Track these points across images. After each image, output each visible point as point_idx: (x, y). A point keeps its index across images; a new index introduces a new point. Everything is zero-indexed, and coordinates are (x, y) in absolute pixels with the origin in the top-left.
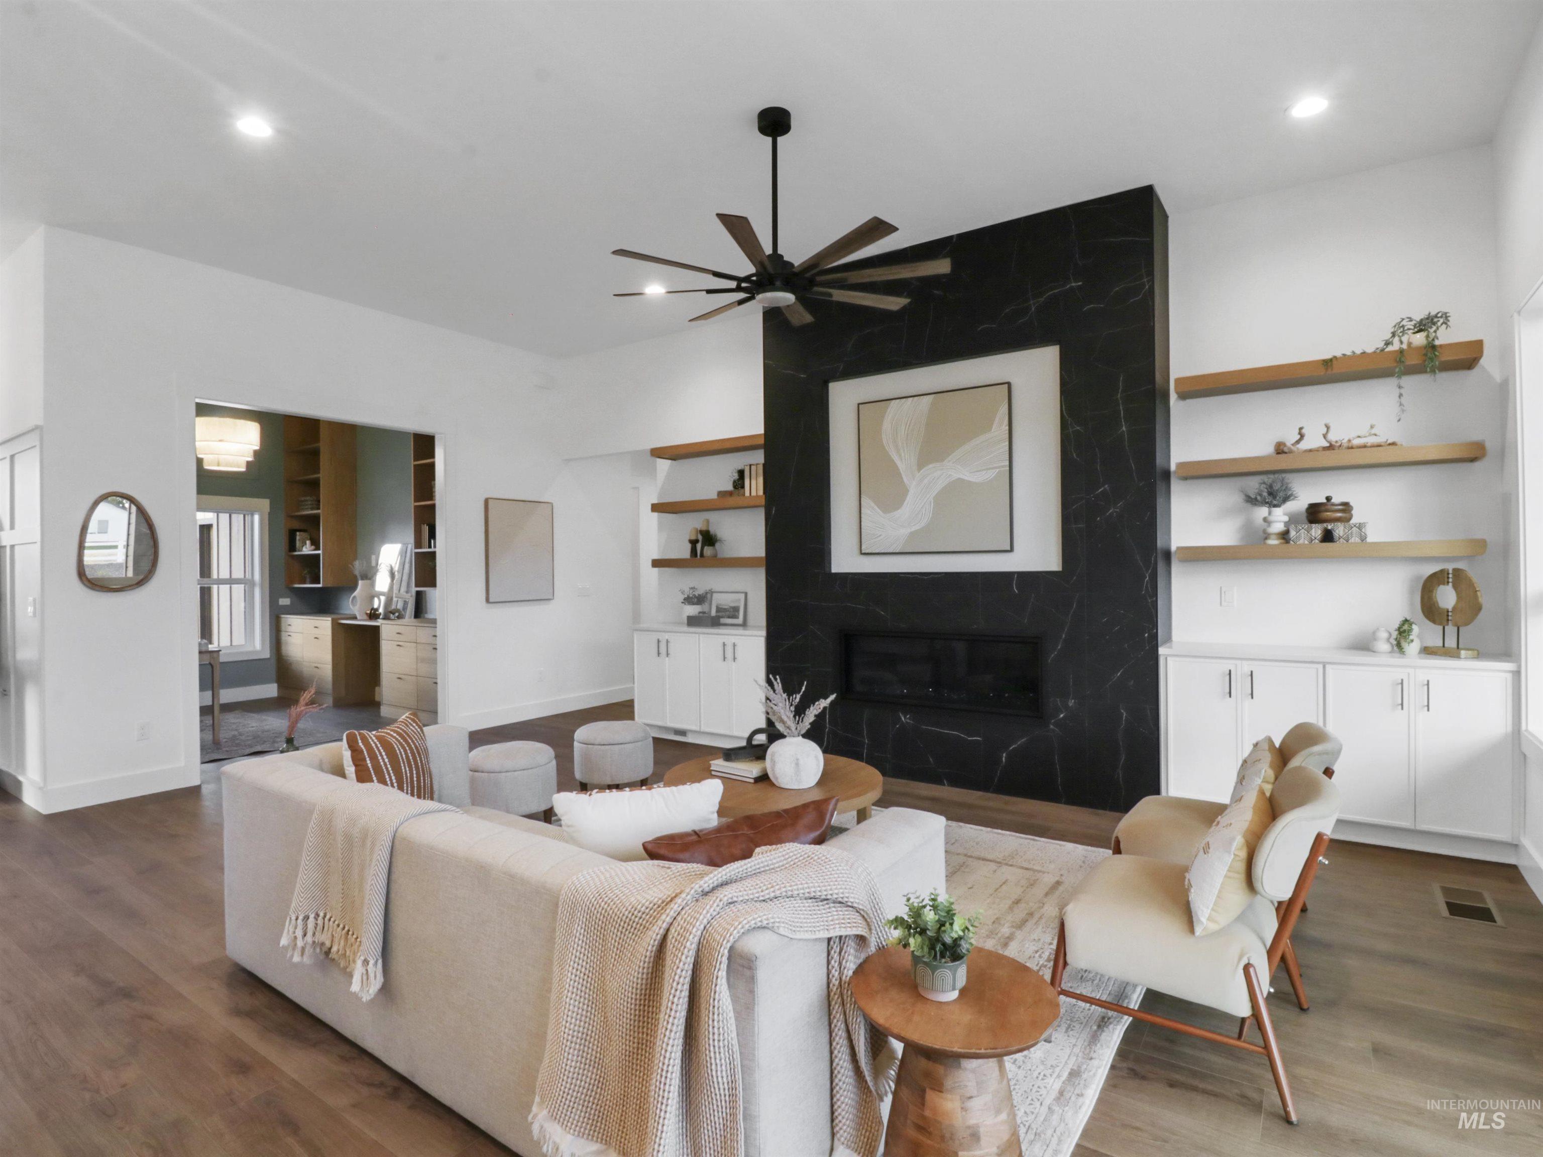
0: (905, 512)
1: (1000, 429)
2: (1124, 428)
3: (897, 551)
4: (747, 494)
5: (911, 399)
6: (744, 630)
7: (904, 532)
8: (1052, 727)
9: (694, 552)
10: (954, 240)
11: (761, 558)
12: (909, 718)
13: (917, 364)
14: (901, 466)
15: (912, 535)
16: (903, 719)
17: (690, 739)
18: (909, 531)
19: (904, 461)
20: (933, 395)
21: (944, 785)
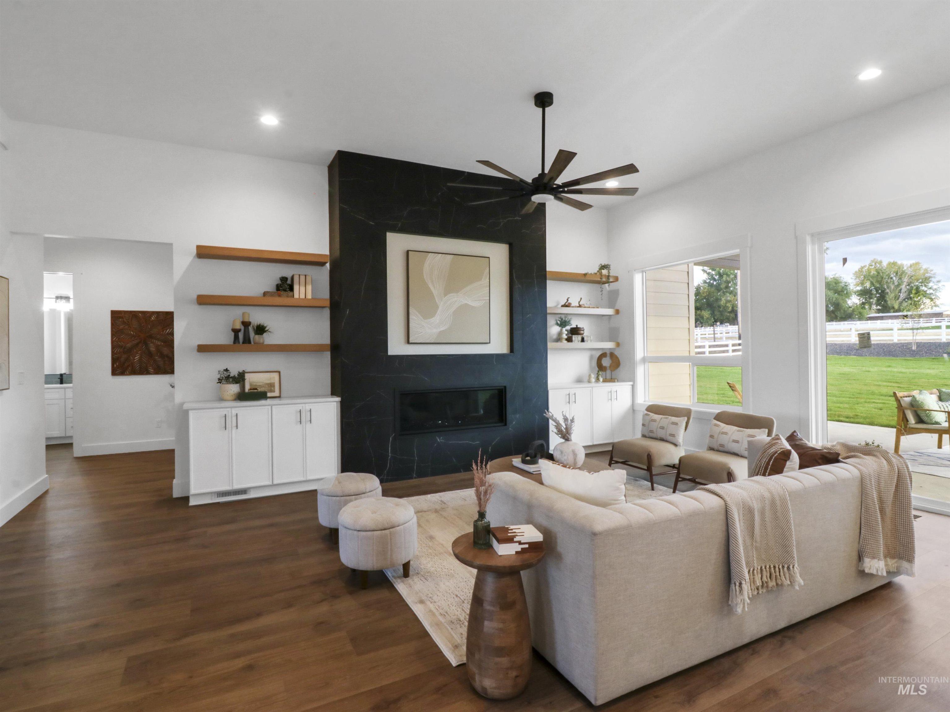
0: (436, 319)
1: (485, 281)
2: (536, 289)
3: (432, 342)
4: (296, 296)
5: (441, 255)
6: (280, 400)
7: (436, 331)
8: (510, 429)
9: (236, 338)
10: (466, 174)
11: (327, 345)
12: (442, 439)
13: (447, 236)
14: (435, 292)
15: (441, 333)
16: (439, 440)
17: (252, 495)
18: (439, 330)
19: (436, 289)
20: (453, 255)
21: (461, 472)
